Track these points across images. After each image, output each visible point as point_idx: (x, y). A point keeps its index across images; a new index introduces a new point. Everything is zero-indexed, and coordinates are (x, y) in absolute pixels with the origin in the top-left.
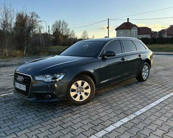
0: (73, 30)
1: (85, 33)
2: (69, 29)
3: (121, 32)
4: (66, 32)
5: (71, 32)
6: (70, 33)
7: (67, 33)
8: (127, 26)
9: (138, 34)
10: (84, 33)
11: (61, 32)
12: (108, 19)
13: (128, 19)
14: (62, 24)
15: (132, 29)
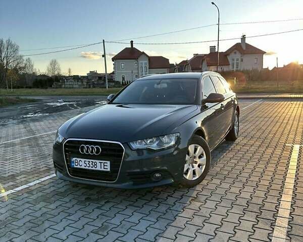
0: (29, 59)
1: (54, 63)
2: (21, 57)
3: (123, 64)
4: (16, 62)
5: (25, 62)
6: (24, 65)
7: (18, 63)
8: (130, 54)
9: (149, 68)
10: (51, 64)
11: (5, 61)
12: (104, 40)
13: (132, 42)
14: (6, 46)
15: (139, 59)
